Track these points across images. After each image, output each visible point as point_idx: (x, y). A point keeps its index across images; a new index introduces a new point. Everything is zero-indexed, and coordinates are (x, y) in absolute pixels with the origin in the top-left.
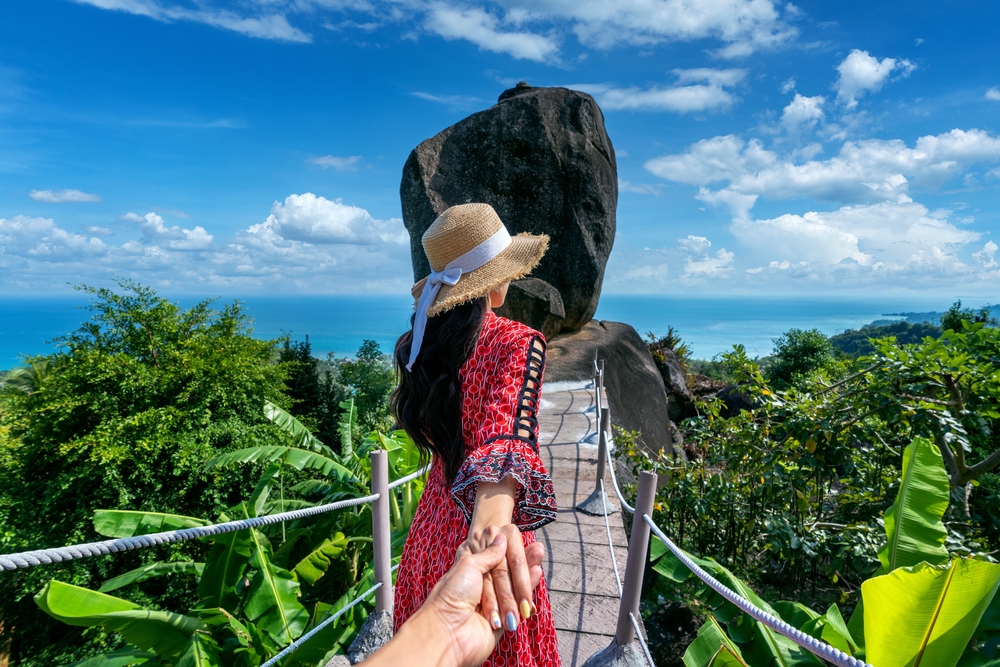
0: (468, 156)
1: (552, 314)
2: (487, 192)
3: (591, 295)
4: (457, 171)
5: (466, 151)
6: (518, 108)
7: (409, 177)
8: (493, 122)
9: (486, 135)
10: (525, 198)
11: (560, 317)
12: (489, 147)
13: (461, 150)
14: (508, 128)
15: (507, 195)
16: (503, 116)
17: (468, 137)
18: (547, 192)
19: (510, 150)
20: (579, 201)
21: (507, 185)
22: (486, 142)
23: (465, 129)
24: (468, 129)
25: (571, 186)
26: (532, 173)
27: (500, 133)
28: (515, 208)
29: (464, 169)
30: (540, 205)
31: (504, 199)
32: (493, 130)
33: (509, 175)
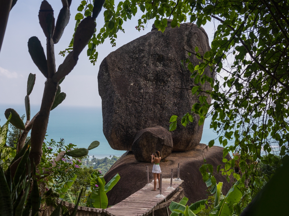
0: (133, 61)
1: (166, 146)
2: (142, 80)
3: (193, 134)
4: (127, 69)
5: (133, 58)
6: (159, 37)
7: (103, 71)
8: (147, 44)
9: (143, 50)
10: (161, 83)
11: (170, 147)
12: (143, 57)
13: (130, 57)
14: (154, 48)
15: (152, 81)
16: (152, 41)
17: (133, 51)
18: (172, 80)
19: (155, 59)
20: (189, 85)
21: (152, 76)
22: (142, 54)
23: (132, 47)
24: (134, 47)
25: (184, 77)
26: (165, 71)
27: (150, 50)
28: (156, 88)
29: (131, 67)
30: (168, 87)
31: (150, 83)
32: (147, 48)
33: (153, 71)
